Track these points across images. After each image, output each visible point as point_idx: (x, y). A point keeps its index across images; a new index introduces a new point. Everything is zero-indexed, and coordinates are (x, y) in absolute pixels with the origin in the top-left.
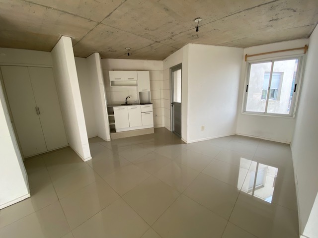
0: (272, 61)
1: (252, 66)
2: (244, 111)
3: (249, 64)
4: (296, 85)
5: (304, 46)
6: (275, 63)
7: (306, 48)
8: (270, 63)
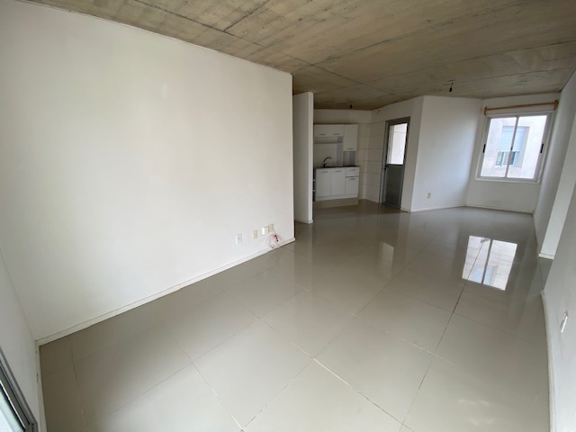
0: (518, 117)
1: (492, 120)
2: (479, 176)
3: (489, 119)
4: (543, 145)
5: (554, 101)
6: (521, 118)
7: (556, 103)
8: (515, 119)
